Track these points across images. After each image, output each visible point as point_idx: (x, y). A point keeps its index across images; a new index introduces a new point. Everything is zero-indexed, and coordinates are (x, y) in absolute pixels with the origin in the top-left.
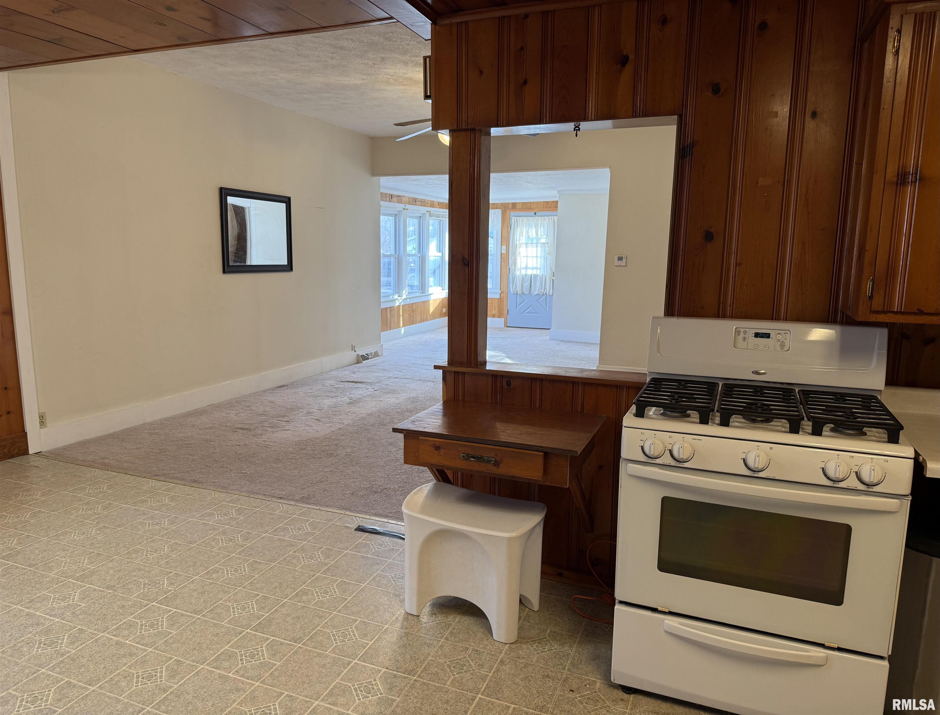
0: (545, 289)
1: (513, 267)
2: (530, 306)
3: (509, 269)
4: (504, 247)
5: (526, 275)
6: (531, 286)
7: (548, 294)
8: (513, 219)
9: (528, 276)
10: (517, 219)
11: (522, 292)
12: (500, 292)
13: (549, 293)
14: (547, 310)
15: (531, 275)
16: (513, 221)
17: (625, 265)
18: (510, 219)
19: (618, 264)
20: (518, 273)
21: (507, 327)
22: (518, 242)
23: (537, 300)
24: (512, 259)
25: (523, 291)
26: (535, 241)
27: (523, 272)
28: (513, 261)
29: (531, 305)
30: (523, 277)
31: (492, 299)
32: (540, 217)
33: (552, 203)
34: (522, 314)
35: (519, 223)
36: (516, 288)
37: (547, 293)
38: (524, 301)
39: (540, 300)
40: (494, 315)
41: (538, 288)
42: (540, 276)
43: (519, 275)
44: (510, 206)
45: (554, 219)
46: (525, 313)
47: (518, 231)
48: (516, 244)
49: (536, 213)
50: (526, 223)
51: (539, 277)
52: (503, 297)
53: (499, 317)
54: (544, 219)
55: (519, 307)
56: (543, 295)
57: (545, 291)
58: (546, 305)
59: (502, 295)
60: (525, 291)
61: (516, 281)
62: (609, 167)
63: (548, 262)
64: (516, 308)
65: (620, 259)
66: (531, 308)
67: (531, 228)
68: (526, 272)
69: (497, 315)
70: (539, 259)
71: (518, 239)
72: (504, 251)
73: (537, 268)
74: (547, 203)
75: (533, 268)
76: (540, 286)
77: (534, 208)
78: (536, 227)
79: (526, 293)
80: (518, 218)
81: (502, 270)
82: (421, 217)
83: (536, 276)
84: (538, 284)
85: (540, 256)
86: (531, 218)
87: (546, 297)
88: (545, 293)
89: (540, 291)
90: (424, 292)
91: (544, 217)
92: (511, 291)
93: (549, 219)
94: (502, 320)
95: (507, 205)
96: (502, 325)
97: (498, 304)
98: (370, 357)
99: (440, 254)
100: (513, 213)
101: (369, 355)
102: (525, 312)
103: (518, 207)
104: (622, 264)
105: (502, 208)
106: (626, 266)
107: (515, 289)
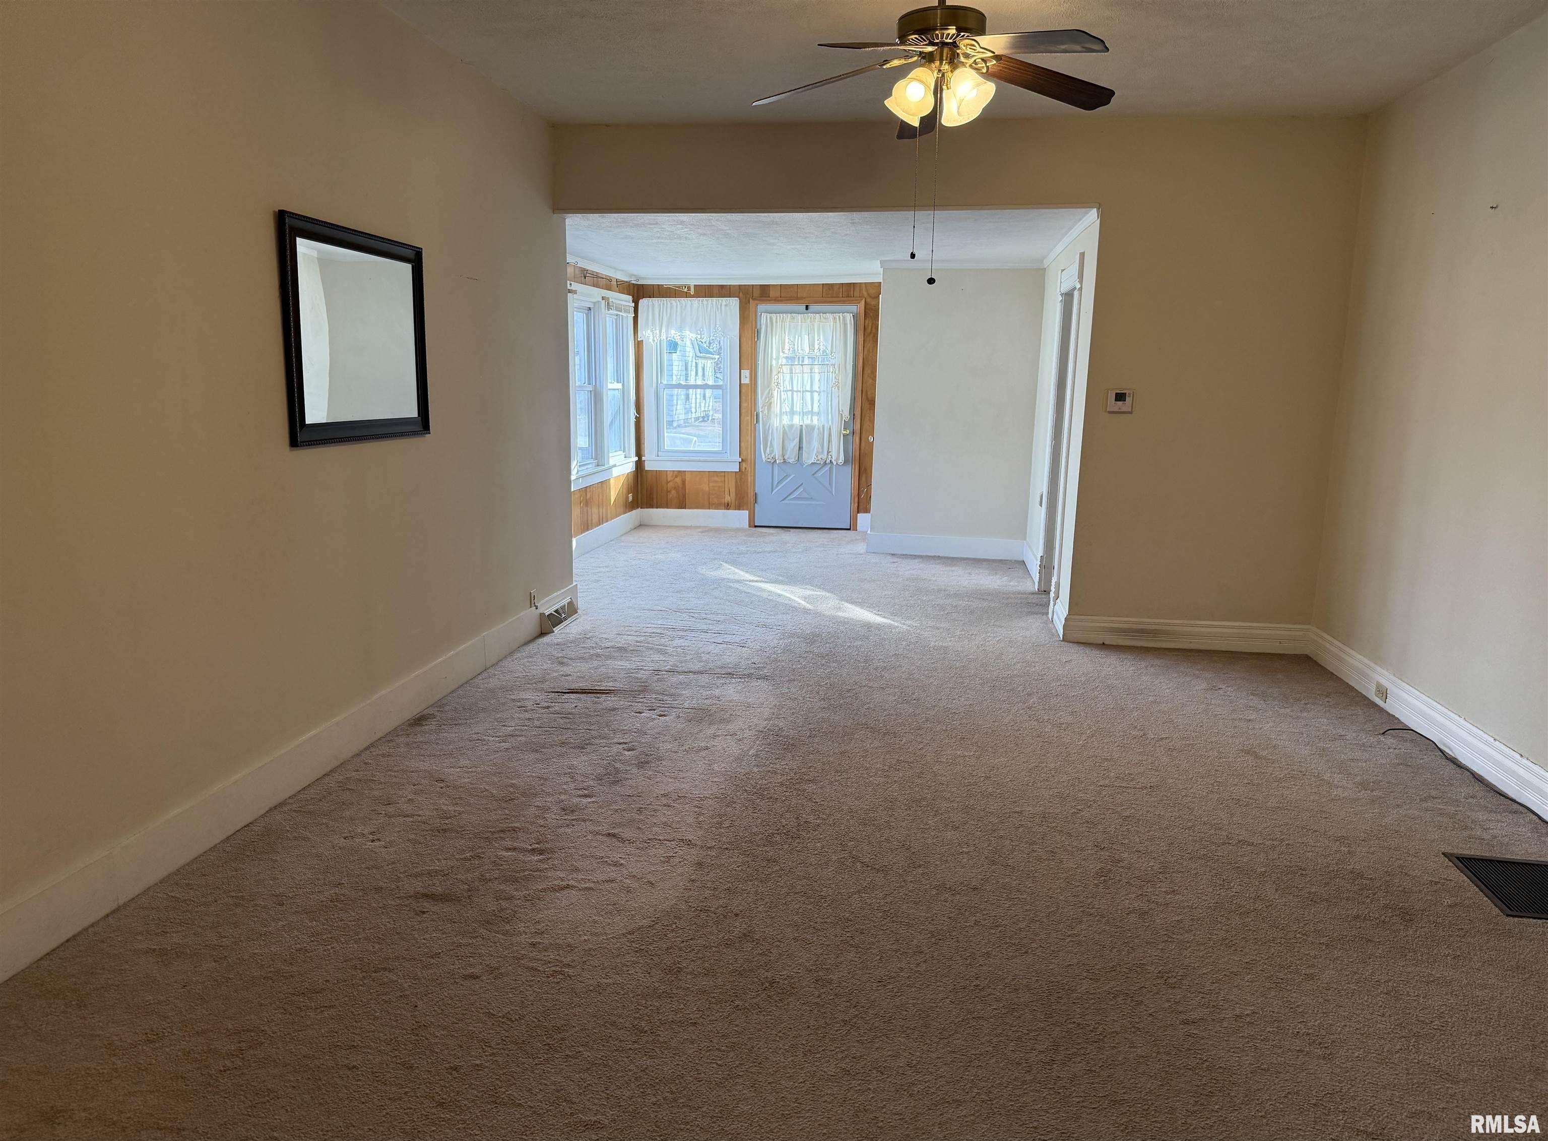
0: (828, 452)
1: (766, 412)
2: (799, 486)
3: (757, 415)
4: (746, 373)
5: (791, 426)
6: (800, 448)
7: (835, 464)
8: (764, 319)
9: (794, 428)
10: (771, 318)
11: (784, 459)
12: (740, 460)
13: (838, 458)
14: (832, 493)
15: (802, 426)
16: (763, 321)
17: (1130, 410)
18: (756, 316)
19: (1116, 409)
20: (775, 422)
21: (756, 526)
22: (774, 363)
23: (813, 474)
24: (764, 397)
25: (786, 457)
26: (806, 361)
27: (786, 420)
28: (766, 398)
29: (802, 484)
30: (784, 433)
31: (723, 474)
32: (818, 315)
33: (839, 288)
34: (783, 502)
35: (776, 326)
36: (772, 451)
37: (833, 461)
38: (787, 476)
39: (819, 474)
40: (728, 504)
41: (815, 452)
42: (819, 429)
43: (777, 427)
44: (757, 293)
45: (844, 318)
46: (791, 500)
47: (775, 340)
48: (771, 366)
49: (810, 307)
50: (789, 326)
51: (816, 430)
52: (746, 469)
53: (739, 507)
54: (825, 319)
55: (776, 490)
56: (825, 463)
57: (830, 457)
58: (830, 484)
59: (744, 465)
60: (788, 458)
61: (773, 438)
62: (1098, 205)
63: (835, 402)
64: (772, 491)
65: (1120, 397)
66: (801, 489)
67: (800, 335)
68: (792, 419)
69: (733, 504)
70: (816, 395)
71: (774, 357)
72: (746, 381)
73: (812, 413)
74: (831, 286)
75: (803, 414)
76: (820, 448)
77: (805, 298)
78: (810, 333)
79: (791, 461)
80: (774, 316)
81: (743, 415)
82: (590, 309)
83: (811, 428)
84: (816, 444)
85: (818, 390)
86: (800, 316)
87: (831, 470)
88: (828, 461)
89: (819, 457)
90: (600, 464)
91: (824, 315)
92: (763, 457)
93: (835, 318)
94: (745, 514)
95: (751, 290)
96: (746, 524)
97: (736, 482)
98: (563, 616)
99: (619, 386)
100: (762, 307)
101: (561, 611)
102: (789, 498)
103: (773, 293)
104: (1124, 409)
105: (741, 295)
106: (1131, 413)
107: (771, 454)
